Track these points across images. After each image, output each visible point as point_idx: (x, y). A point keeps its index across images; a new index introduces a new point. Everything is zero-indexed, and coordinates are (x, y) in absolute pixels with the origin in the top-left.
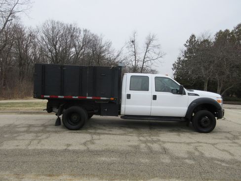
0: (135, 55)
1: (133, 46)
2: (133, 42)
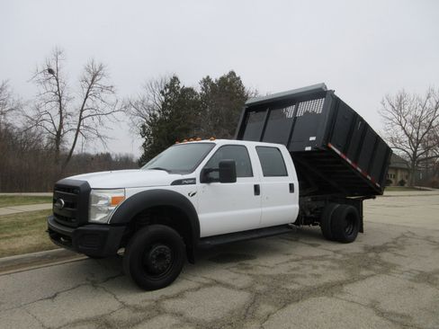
0: (60, 101)
1: (55, 81)
2: (51, 71)
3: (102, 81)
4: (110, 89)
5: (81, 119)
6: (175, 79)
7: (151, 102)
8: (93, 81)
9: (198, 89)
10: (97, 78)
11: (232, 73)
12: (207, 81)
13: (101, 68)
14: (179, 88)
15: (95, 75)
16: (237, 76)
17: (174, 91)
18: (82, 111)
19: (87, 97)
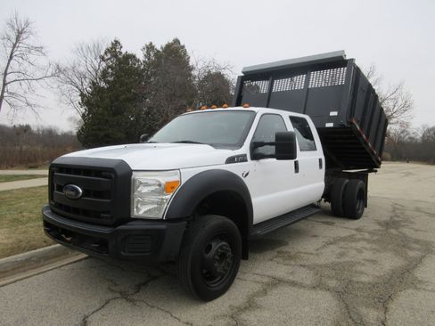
3: (28, 41)
4: (39, 49)
5: (5, 84)
6: (116, 43)
7: (82, 69)
8: (18, 39)
9: (141, 56)
10: (24, 36)
11: (176, 41)
12: (150, 48)
13: (27, 24)
14: (121, 53)
15: (20, 34)
16: (182, 44)
17: (115, 56)
18: (5, 74)
19: (11, 58)
